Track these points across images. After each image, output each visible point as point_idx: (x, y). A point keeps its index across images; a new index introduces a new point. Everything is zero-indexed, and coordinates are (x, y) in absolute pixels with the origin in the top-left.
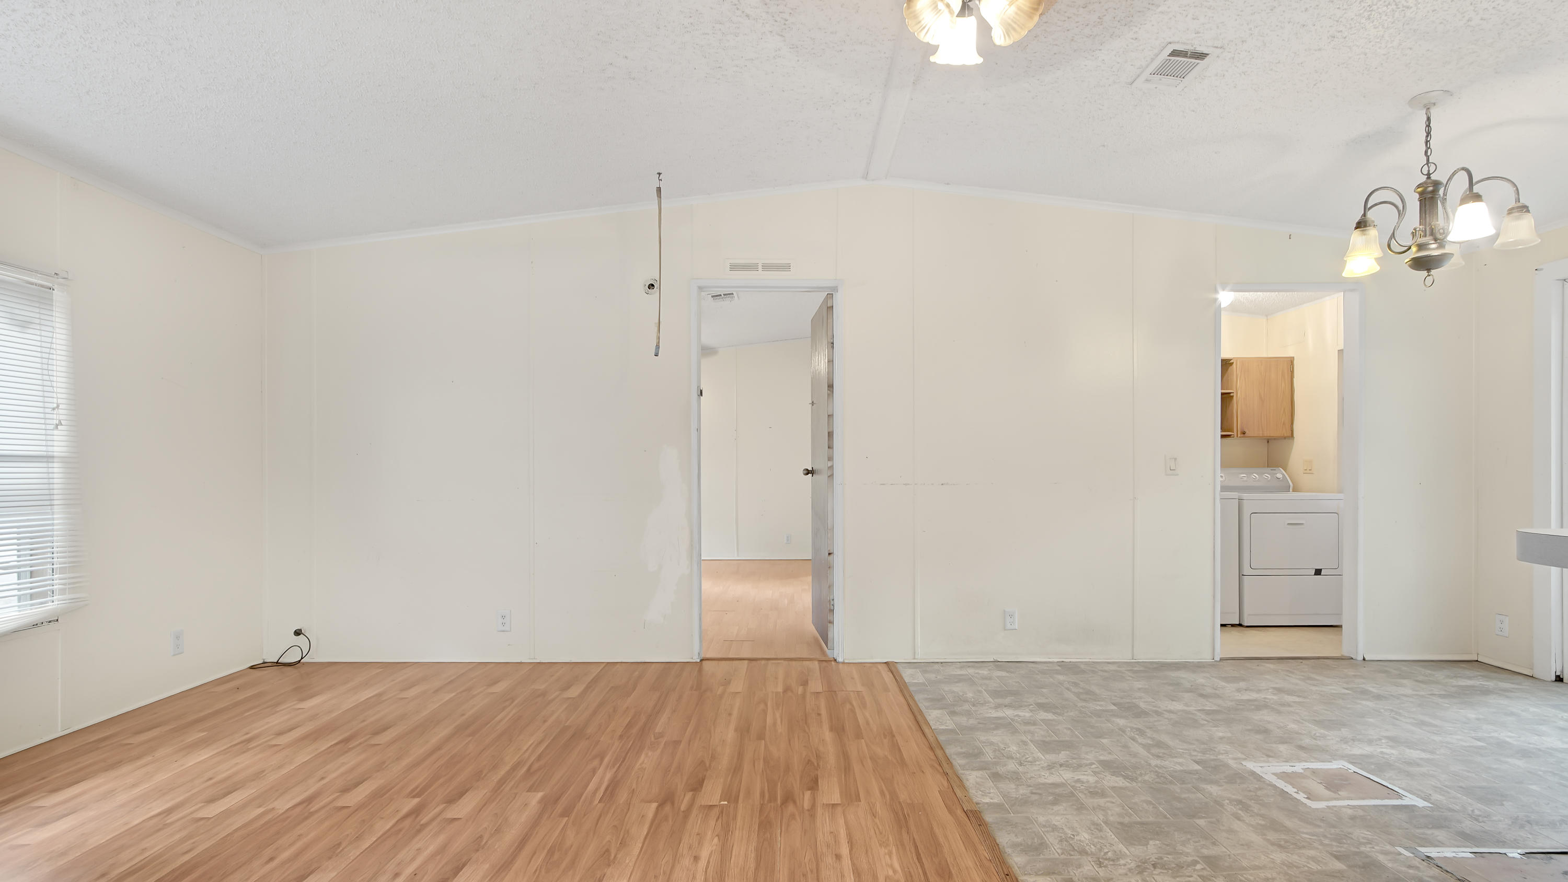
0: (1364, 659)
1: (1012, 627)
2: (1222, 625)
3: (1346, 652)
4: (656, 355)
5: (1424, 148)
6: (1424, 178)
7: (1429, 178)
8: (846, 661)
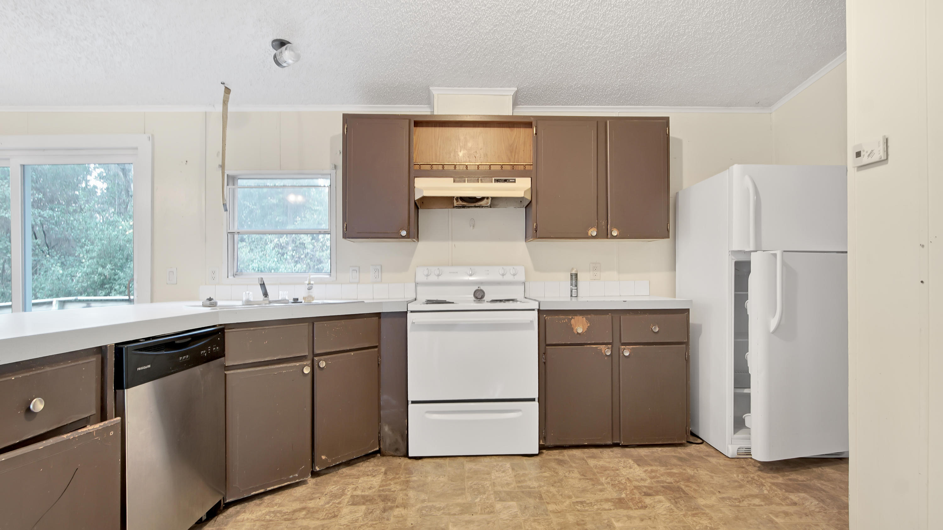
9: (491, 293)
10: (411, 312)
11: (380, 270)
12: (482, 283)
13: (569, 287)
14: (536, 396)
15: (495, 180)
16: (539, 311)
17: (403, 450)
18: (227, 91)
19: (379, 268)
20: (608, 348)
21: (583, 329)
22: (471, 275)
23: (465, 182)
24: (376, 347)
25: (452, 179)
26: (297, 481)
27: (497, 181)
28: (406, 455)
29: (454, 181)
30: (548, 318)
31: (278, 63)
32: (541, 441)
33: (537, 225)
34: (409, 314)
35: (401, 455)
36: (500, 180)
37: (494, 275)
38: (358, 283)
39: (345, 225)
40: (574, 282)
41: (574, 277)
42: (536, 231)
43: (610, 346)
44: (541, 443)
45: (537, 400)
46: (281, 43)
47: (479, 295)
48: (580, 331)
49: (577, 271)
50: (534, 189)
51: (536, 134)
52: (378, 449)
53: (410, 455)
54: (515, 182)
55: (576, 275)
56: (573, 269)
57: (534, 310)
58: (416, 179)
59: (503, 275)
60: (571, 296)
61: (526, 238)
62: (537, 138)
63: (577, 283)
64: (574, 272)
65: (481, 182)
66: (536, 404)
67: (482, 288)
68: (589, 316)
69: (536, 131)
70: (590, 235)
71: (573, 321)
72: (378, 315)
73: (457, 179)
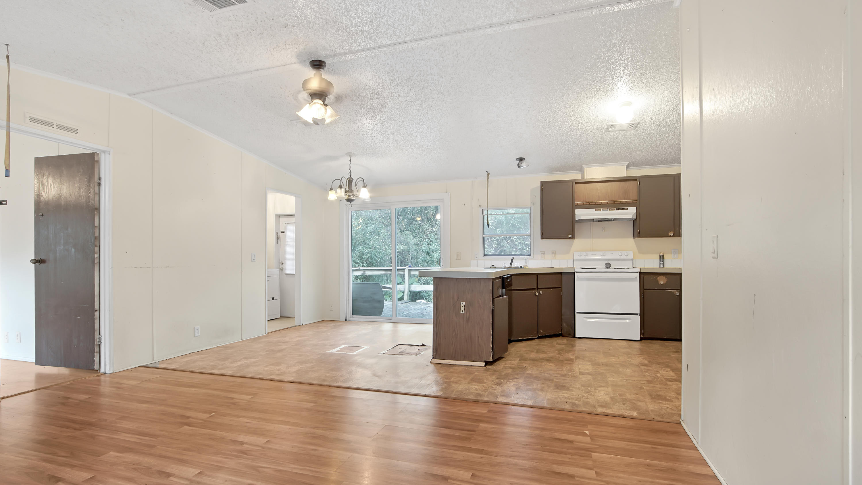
0: (303, 325)
1: (198, 335)
2: (268, 320)
3: (296, 324)
4: (8, 176)
5: (349, 168)
6: (349, 176)
7: (350, 176)
8: (115, 372)
9: (614, 265)
10: (577, 272)
11: (555, 253)
12: (609, 260)
13: (659, 262)
14: (639, 313)
15: (617, 209)
16: (640, 273)
17: (573, 335)
18: (488, 174)
19: (555, 252)
20: (678, 292)
21: (664, 282)
22: (603, 256)
23: (601, 210)
24: (560, 288)
25: (594, 209)
26: (533, 337)
27: (618, 209)
28: (574, 336)
29: (595, 211)
30: (645, 276)
31: (519, 167)
32: (641, 335)
33: (639, 230)
34: (576, 273)
35: (572, 336)
36: (620, 209)
37: (616, 255)
38: (544, 259)
39: (542, 233)
40: (661, 259)
41: (661, 257)
42: (639, 234)
43: (679, 291)
44: (641, 336)
45: (639, 314)
46: (521, 160)
47: (608, 266)
48: (662, 283)
49: (663, 254)
50: (638, 213)
51: (639, 185)
52: (561, 333)
53: (576, 336)
54: (627, 209)
55: (663, 256)
56: (661, 253)
57: (637, 272)
58: (576, 210)
59: (621, 256)
60: (660, 267)
61: (633, 236)
62: (640, 187)
63: (663, 260)
64: (661, 254)
65: (610, 210)
66: (639, 316)
67: (609, 262)
68: (667, 276)
69: (639, 183)
70: (669, 235)
71: (658, 278)
72: (561, 273)
73: (597, 209)
